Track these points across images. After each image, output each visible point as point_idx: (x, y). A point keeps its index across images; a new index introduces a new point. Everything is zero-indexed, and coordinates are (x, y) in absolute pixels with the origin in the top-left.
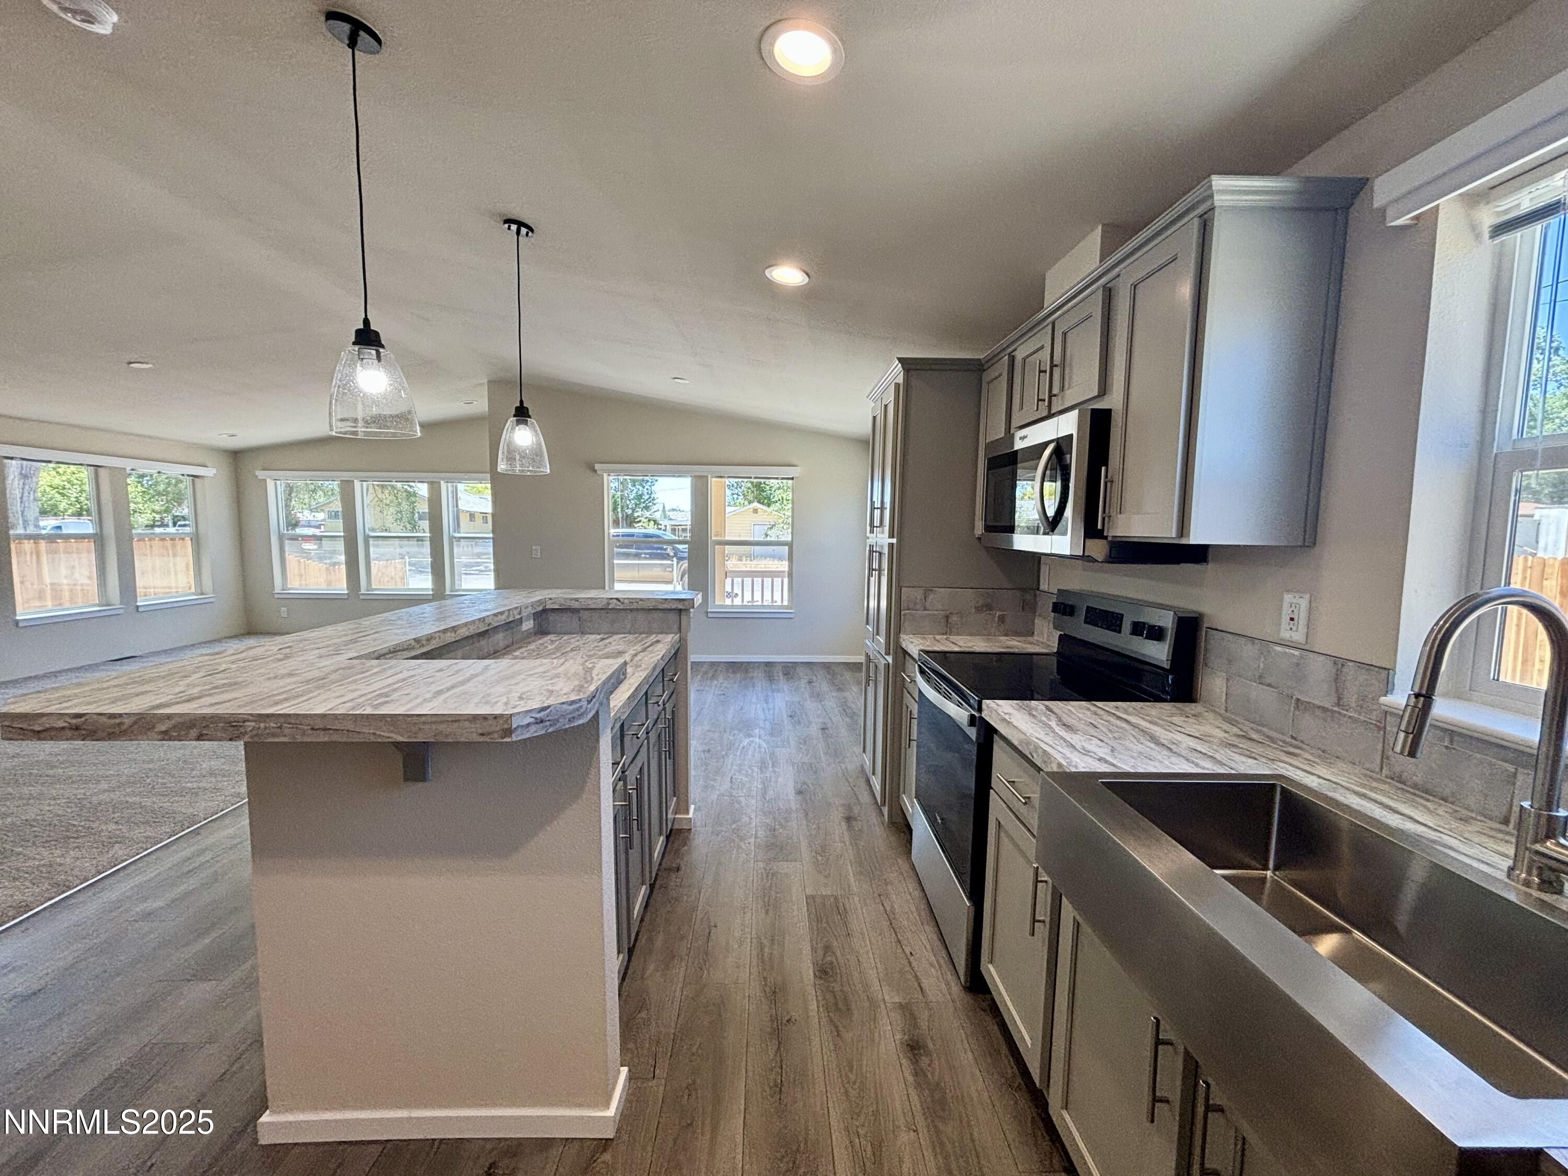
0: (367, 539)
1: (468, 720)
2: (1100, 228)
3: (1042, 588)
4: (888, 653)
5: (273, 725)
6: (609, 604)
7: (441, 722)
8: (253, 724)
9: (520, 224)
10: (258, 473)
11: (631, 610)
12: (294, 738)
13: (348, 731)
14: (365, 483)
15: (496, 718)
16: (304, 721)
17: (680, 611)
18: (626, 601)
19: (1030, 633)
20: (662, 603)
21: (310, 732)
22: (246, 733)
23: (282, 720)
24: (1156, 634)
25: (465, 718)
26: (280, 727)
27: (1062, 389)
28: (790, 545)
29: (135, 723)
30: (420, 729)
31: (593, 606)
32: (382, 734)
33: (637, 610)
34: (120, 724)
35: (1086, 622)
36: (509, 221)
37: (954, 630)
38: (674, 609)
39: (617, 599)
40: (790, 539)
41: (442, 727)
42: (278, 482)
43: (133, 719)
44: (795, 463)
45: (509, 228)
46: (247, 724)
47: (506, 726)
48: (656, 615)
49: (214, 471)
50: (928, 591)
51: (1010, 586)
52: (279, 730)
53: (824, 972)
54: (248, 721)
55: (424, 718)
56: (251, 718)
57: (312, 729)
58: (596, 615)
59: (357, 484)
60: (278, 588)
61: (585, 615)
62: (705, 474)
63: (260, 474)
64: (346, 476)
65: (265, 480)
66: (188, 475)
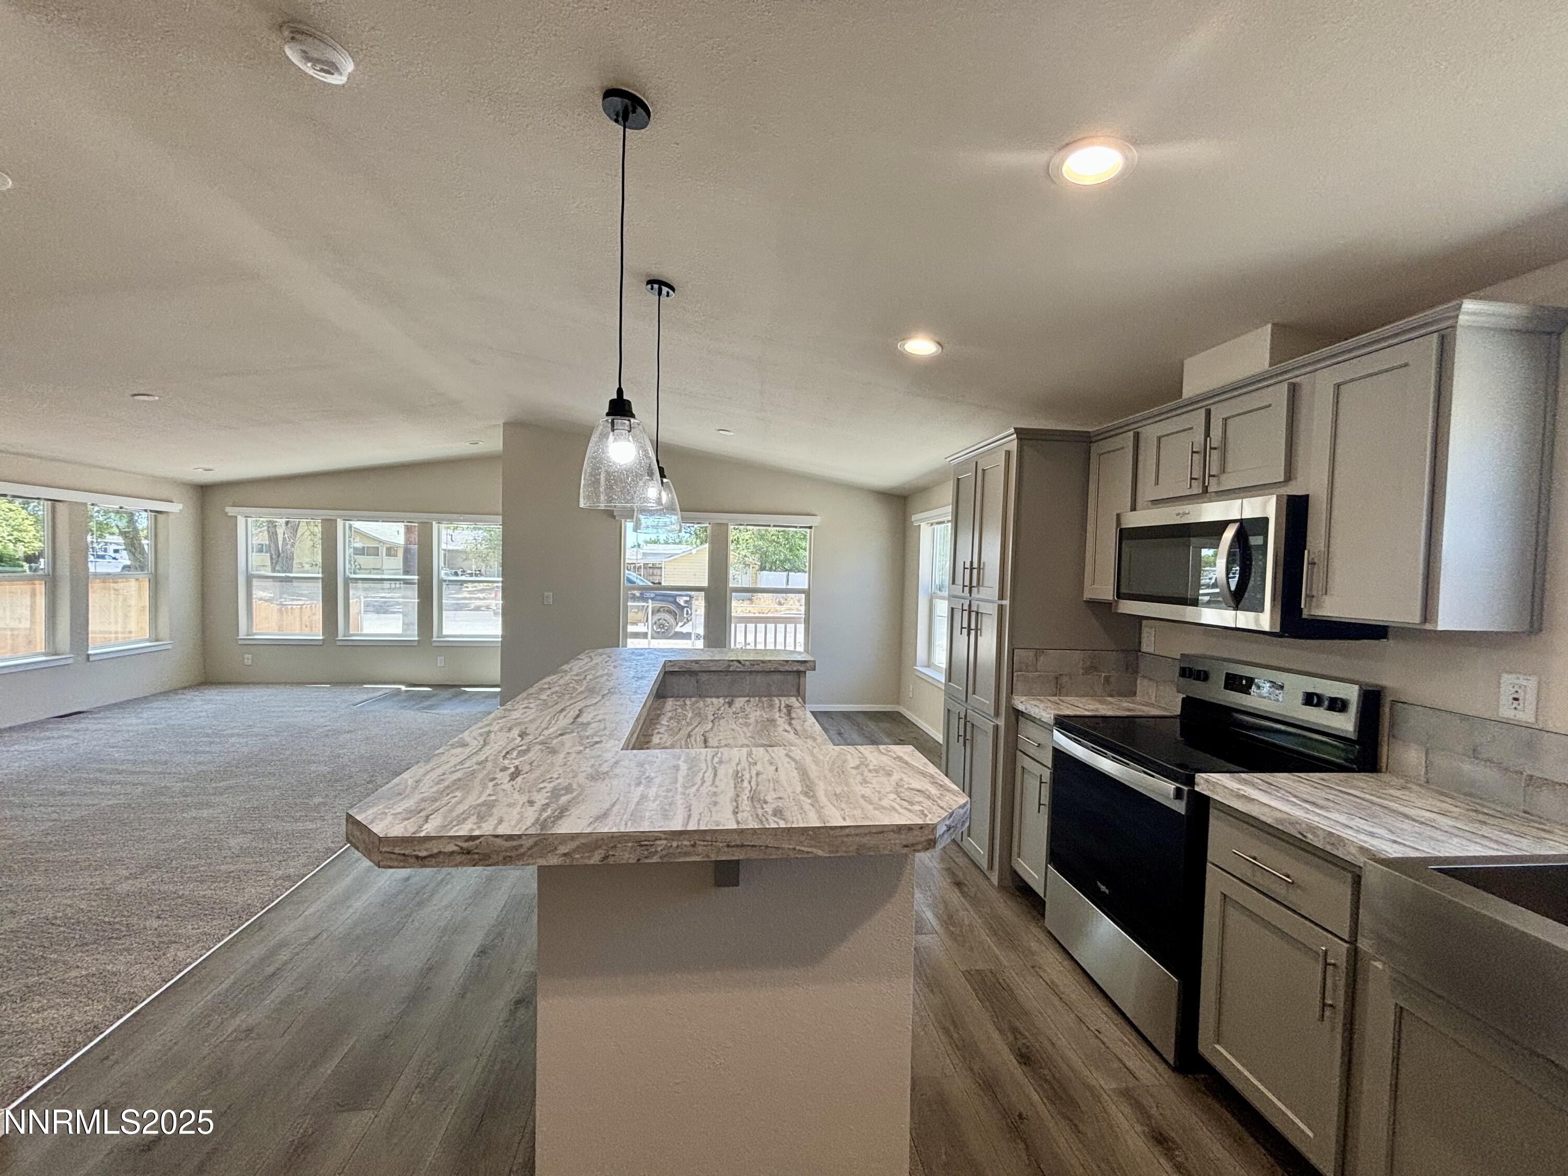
0: (347, 581)
1: (893, 831)
2: (1269, 326)
3: (1144, 648)
4: (997, 714)
5: (686, 843)
6: (729, 666)
7: (866, 834)
8: (665, 842)
9: (661, 283)
10: (228, 509)
11: (751, 672)
12: (708, 856)
13: (767, 847)
14: (347, 523)
15: (921, 828)
16: (720, 838)
17: (799, 673)
18: (747, 663)
19: (1131, 693)
20: (783, 665)
21: (726, 849)
22: (656, 852)
23: (697, 837)
24: (1337, 705)
25: (891, 828)
26: (694, 846)
27: (1223, 470)
28: (807, 593)
29: (536, 844)
30: (843, 842)
31: (713, 669)
32: (803, 848)
33: (757, 672)
34: (516, 848)
35: (1226, 687)
36: (651, 282)
37: (1064, 690)
38: (794, 672)
39: (739, 662)
40: (806, 587)
41: (865, 840)
42: (249, 519)
43: (531, 842)
44: (814, 512)
45: (652, 289)
46: (658, 842)
47: (931, 837)
48: (777, 677)
49: (180, 506)
50: (1039, 651)
51: (1114, 647)
52: (692, 849)
53: (1025, 1058)
54: (660, 839)
55: (847, 831)
56: (663, 836)
57: (728, 846)
58: (714, 677)
59: (340, 522)
60: (242, 633)
61: (704, 677)
62: (724, 522)
63: (231, 511)
64: (330, 514)
65: (236, 517)
66: (151, 511)
